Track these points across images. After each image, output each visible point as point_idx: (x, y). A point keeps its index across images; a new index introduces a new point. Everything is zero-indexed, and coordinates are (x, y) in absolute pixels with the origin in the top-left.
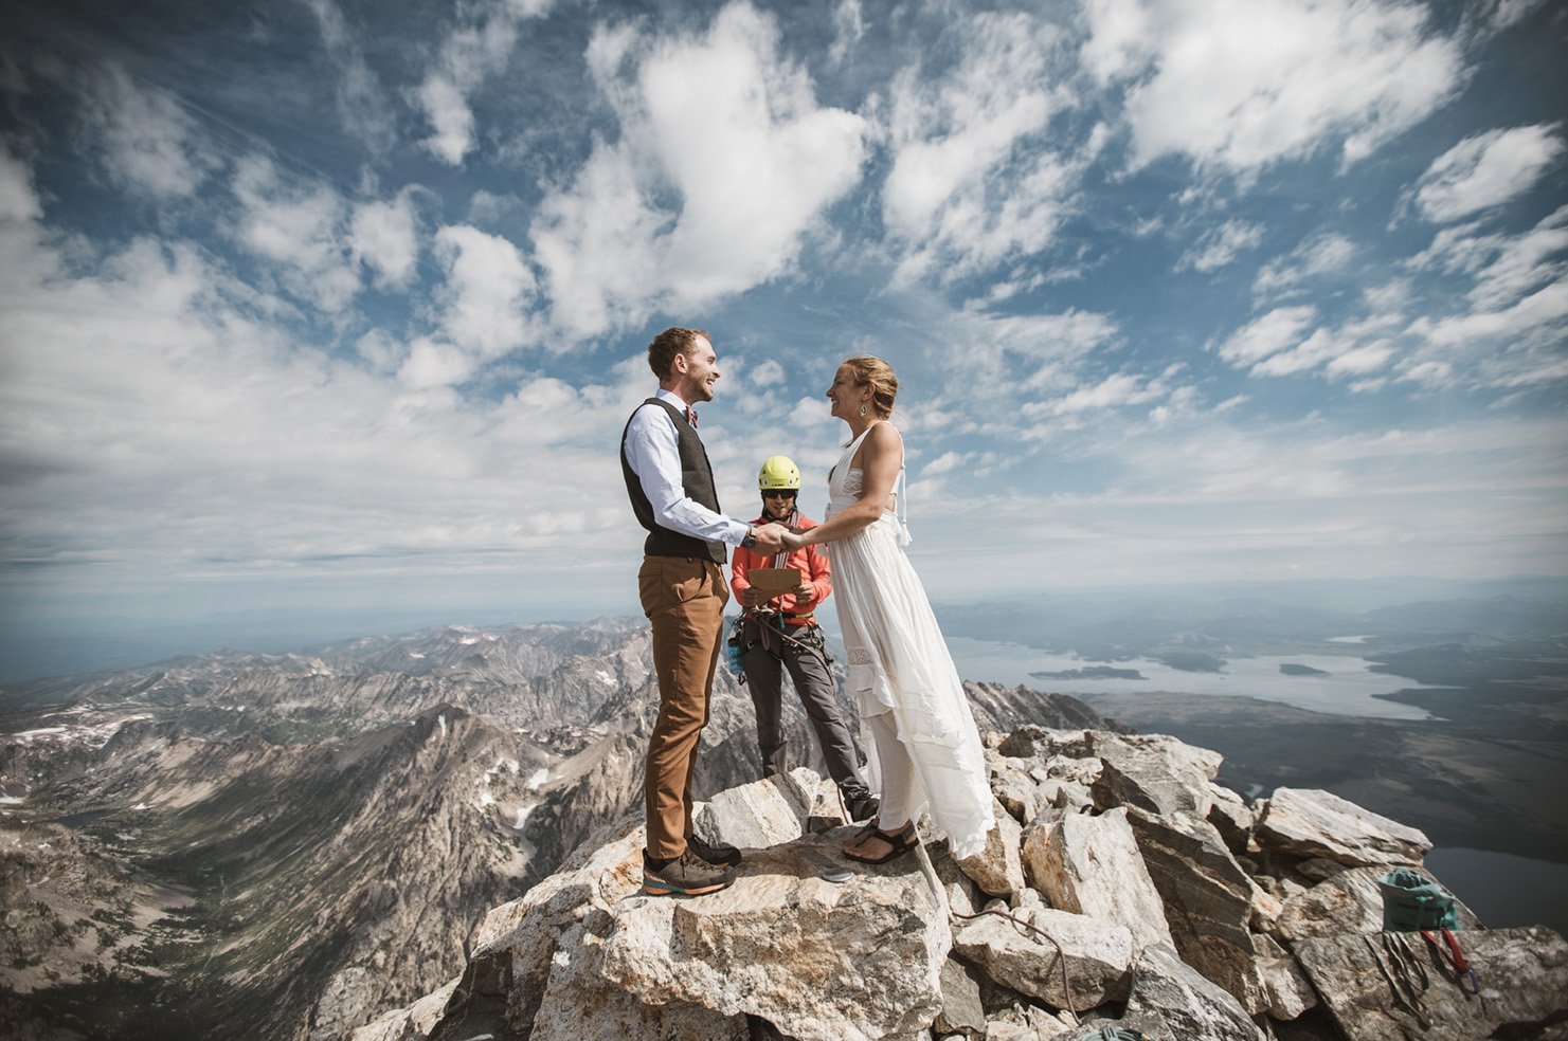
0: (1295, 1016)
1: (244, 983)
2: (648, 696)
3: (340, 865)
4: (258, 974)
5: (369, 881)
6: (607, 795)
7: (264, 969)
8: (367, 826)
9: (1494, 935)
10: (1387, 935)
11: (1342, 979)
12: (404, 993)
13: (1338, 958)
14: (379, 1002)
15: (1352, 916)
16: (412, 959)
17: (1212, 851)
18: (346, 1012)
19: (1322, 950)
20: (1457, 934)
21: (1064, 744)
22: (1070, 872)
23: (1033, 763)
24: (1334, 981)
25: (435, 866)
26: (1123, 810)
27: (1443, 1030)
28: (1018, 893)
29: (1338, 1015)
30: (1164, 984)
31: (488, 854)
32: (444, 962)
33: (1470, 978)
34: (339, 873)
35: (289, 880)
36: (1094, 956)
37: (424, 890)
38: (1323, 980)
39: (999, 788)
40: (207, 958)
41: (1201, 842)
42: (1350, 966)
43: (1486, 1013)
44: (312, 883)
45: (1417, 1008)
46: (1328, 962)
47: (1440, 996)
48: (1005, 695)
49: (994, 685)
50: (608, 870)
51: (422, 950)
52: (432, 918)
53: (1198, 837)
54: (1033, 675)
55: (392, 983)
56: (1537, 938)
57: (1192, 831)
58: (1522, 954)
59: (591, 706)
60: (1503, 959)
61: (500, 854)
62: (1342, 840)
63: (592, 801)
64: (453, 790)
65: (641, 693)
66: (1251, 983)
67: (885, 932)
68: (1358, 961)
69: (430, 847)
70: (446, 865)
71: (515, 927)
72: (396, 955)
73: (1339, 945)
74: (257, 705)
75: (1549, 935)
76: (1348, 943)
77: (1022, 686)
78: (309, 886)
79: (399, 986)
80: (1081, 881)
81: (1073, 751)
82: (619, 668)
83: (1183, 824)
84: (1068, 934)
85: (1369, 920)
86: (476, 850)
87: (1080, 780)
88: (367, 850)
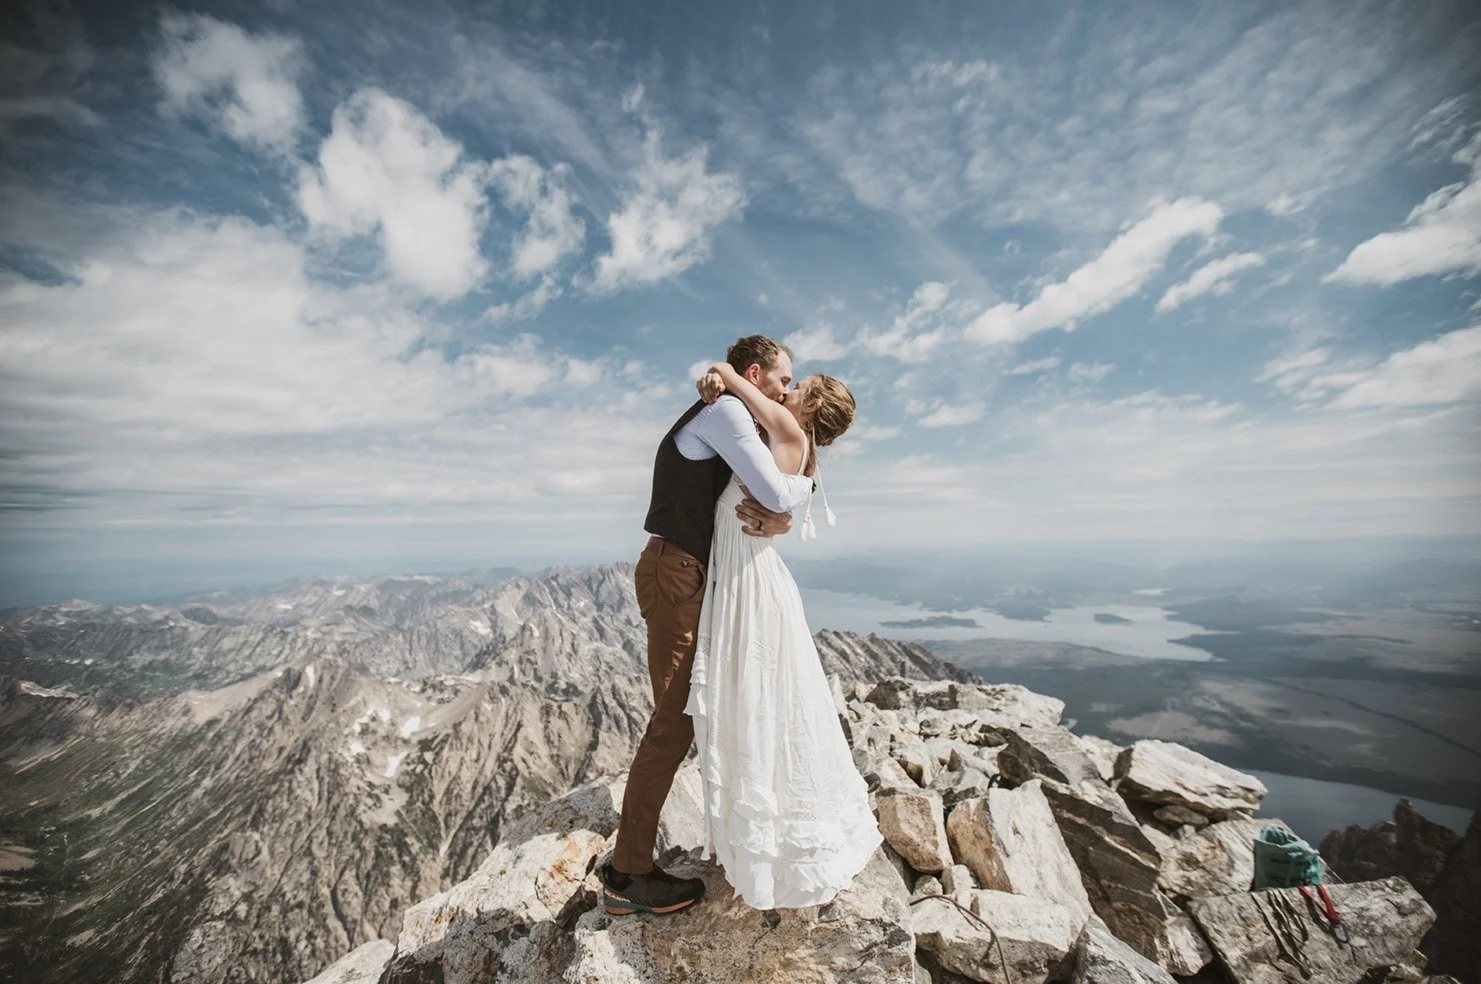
0: (1195, 972)
1: (90, 944)
2: (521, 645)
3: (199, 819)
4: (106, 933)
5: (230, 834)
6: (479, 741)
7: (113, 929)
8: (228, 779)
9: (1359, 887)
10: (1271, 892)
11: (1234, 935)
12: (267, 944)
13: (1230, 915)
14: (240, 955)
15: (1223, 867)
16: (276, 909)
17: (1122, 821)
18: (204, 966)
19: (1216, 909)
20: (1329, 889)
21: (927, 695)
22: (997, 848)
23: (905, 715)
24: (1228, 938)
25: (301, 817)
26: (1038, 782)
27: (1321, 978)
28: (950, 871)
29: (1233, 970)
30: (1114, 968)
31: (358, 802)
32: (310, 911)
33: (1341, 929)
34: (197, 827)
35: (141, 836)
36: (1039, 939)
37: (289, 841)
38: (1218, 937)
39: (898, 751)
40: (48, 920)
41: (1110, 812)
42: (1242, 922)
43: (1355, 960)
44: (168, 838)
45: (1298, 958)
46: (1222, 920)
47: (1318, 947)
48: (857, 643)
49: (848, 634)
50: (544, 869)
51: (286, 899)
52: (298, 867)
53: (1107, 808)
54: (883, 624)
55: (255, 934)
56: (1394, 889)
57: (1101, 801)
58: (1383, 904)
59: (465, 655)
60: (1368, 910)
61: (370, 802)
62: (1193, 789)
63: (464, 747)
64: (321, 740)
65: (514, 643)
66: (1163, 947)
67: (869, 947)
68: (1248, 918)
69: (296, 798)
70: (313, 815)
71: (441, 936)
72: (259, 906)
73: (1231, 904)
74: (107, 657)
75: (1402, 885)
76: (1237, 901)
77: (873, 634)
78: (164, 842)
79: (262, 937)
80: (1008, 856)
81: (937, 702)
82: (493, 617)
83: (1091, 794)
84: (1011, 917)
85: (1239, 871)
86: (345, 799)
87: (962, 738)
88: (227, 803)
